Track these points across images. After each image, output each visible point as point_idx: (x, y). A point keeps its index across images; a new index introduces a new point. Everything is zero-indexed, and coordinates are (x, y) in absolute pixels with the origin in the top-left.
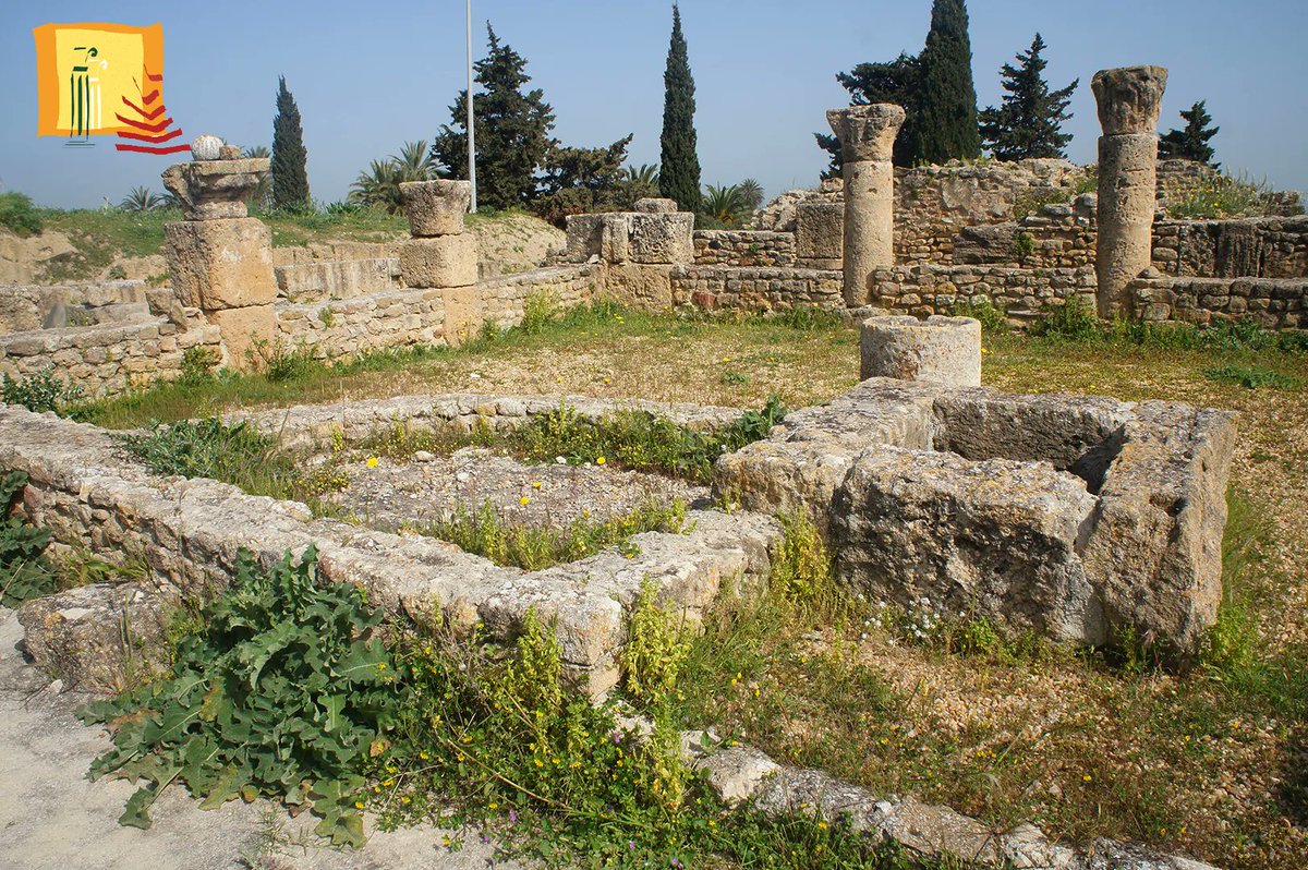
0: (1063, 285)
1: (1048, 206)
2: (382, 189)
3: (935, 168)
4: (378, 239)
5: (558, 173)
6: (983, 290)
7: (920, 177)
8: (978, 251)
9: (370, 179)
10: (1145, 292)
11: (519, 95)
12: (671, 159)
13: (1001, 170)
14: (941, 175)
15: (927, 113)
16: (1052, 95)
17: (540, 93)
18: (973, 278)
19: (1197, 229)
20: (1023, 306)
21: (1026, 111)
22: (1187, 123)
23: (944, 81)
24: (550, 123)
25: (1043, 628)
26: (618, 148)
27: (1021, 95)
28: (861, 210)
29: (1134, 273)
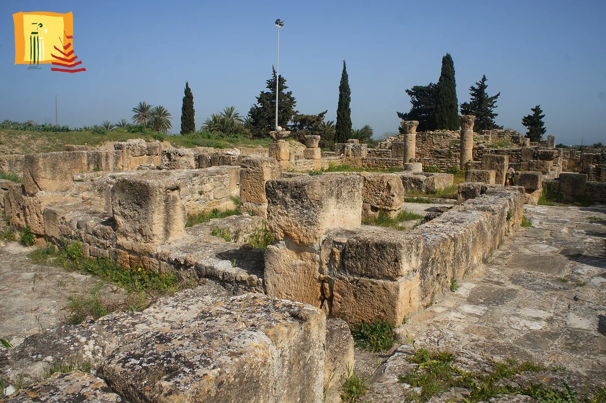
0: (453, 163)
1: (456, 144)
2: (216, 126)
3: (431, 132)
4: (252, 147)
5: (298, 123)
6: (435, 164)
7: (427, 135)
8: (439, 156)
9: (211, 122)
10: (470, 164)
11: (283, 93)
12: (341, 120)
13: (449, 133)
14: (433, 134)
15: (439, 106)
16: (490, 98)
17: (291, 93)
18: (433, 161)
19: (492, 151)
20: (444, 167)
21: (479, 104)
22: (534, 113)
23: (446, 95)
24: (294, 104)
25: (421, 191)
26: (321, 115)
27: (477, 98)
28: (408, 145)
29: (468, 160)
